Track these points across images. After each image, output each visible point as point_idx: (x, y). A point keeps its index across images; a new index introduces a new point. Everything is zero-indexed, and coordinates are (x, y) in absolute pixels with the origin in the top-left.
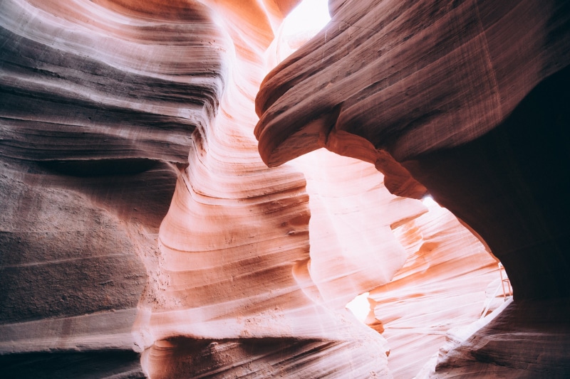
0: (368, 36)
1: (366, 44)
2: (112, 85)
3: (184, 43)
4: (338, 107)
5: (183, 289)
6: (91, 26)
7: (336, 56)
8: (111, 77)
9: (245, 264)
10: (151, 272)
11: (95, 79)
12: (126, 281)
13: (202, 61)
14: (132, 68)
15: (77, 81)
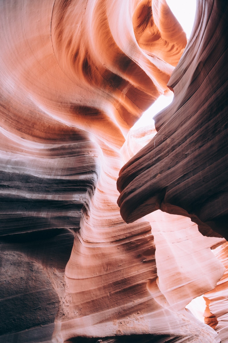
0: (179, 144)
1: (178, 149)
2: (37, 187)
3: (74, 155)
4: (165, 189)
5: (79, 304)
6: (24, 153)
7: (161, 156)
8: (36, 182)
9: (116, 284)
10: (61, 298)
11: (28, 185)
12: (48, 306)
13: (85, 165)
14: (47, 175)
15: (18, 188)
